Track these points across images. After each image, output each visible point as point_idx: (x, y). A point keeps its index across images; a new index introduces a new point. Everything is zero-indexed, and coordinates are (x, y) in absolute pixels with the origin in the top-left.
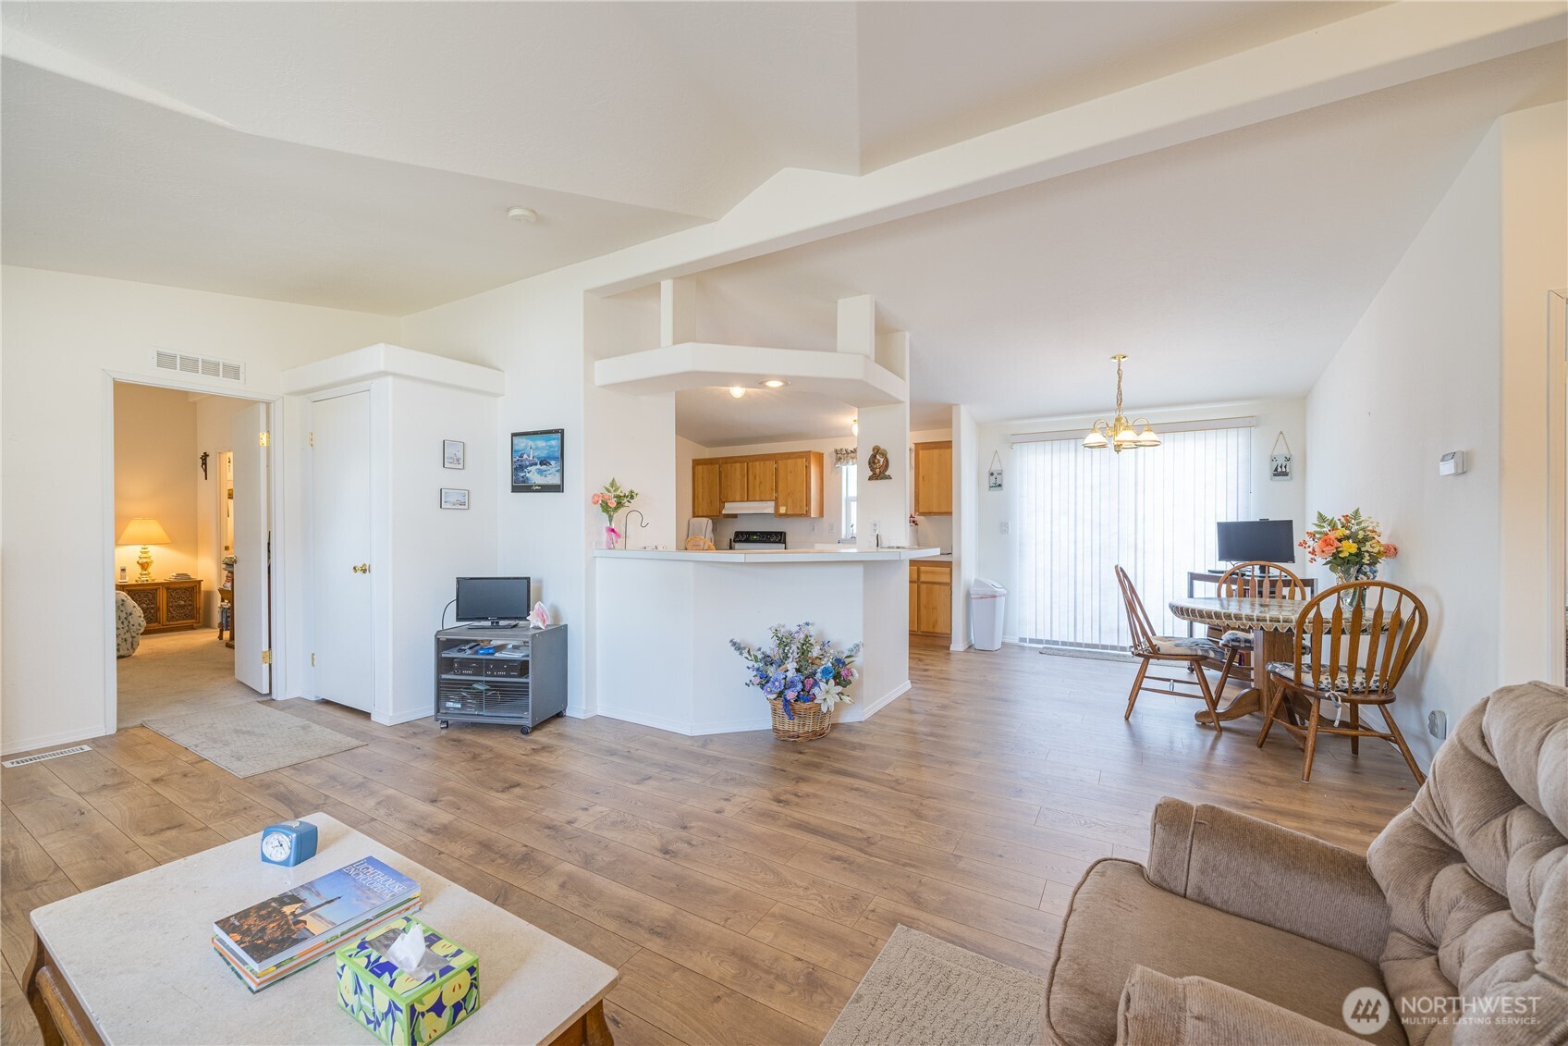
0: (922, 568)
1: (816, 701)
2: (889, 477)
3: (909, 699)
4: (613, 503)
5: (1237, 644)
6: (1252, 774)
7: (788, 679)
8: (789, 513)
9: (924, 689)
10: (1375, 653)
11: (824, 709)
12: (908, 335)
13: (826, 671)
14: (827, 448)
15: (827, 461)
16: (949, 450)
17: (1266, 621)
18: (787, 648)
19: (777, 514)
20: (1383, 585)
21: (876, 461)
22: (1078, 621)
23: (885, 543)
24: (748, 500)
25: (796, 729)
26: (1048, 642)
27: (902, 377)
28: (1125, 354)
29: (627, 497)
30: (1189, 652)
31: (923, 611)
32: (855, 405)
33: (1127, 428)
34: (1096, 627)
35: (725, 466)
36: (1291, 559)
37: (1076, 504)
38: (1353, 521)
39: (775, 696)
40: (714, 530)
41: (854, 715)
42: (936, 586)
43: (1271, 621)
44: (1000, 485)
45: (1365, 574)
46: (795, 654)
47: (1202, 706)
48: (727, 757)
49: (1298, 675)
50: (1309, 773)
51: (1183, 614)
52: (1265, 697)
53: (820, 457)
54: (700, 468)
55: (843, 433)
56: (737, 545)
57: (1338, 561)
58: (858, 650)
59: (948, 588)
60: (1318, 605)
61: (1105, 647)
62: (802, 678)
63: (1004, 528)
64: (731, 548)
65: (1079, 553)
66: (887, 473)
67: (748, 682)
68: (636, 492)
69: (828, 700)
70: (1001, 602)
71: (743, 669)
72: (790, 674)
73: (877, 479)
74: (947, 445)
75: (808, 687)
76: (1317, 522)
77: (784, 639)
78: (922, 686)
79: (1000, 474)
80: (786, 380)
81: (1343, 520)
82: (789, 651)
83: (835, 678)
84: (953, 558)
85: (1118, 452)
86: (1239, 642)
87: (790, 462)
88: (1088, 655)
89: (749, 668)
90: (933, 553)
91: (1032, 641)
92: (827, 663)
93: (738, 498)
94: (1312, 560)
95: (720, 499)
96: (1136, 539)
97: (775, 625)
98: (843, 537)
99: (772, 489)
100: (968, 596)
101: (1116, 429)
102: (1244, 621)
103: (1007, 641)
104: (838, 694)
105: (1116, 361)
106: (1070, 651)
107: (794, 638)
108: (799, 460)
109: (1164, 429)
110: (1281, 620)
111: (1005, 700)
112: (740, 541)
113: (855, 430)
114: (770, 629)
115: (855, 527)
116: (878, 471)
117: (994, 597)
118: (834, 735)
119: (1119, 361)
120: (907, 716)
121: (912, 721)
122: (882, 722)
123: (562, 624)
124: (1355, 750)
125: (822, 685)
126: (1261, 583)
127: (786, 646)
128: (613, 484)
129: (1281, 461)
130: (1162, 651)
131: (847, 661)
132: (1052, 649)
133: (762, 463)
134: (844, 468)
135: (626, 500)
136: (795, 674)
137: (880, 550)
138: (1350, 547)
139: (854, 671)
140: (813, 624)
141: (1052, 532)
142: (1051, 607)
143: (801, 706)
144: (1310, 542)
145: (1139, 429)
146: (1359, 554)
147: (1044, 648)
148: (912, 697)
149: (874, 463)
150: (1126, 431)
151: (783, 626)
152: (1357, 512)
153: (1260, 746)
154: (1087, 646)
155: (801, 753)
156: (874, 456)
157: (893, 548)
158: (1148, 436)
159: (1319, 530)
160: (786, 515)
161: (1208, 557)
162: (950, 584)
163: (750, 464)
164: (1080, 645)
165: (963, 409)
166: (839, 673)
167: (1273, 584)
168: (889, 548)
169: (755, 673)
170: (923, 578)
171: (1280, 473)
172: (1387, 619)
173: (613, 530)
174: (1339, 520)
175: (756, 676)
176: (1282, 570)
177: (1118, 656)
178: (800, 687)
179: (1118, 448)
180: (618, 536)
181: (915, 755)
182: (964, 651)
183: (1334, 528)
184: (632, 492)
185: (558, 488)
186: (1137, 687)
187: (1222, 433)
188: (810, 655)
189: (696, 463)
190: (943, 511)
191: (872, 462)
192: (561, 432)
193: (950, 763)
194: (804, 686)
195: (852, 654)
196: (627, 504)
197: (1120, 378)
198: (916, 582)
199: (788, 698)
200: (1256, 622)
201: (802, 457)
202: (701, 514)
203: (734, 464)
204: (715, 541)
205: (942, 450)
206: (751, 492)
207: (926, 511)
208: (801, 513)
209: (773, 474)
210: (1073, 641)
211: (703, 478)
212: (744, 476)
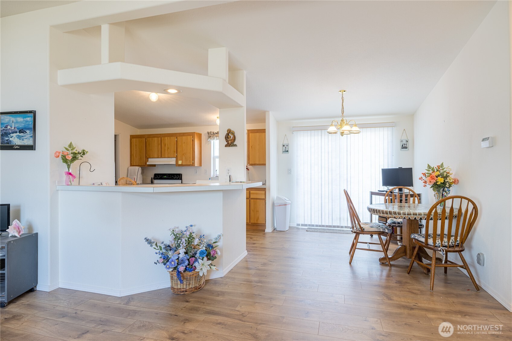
0: (251, 192)
1: (196, 270)
2: (236, 145)
3: (247, 261)
4: (70, 157)
5: (394, 225)
6: (409, 289)
7: (180, 259)
8: (183, 164)
9: (254, 255)
10: (458, 229)
11: (201, 274)
12: (245, 72)
13: (202, 253)
14: (204, 131)
15: (204, 138)
16: (263, 134)
17: (411, 215)
18: (180, 241)
19: (177, 165)
20: (453, 198)
21: (229, 137)
22: (323, 215)
23: (234, 179)
24: (161, 157)
25: (185, 287)
26: (309, 225)
27: (242, 93)
28: (345, 90)
29: (80, 153)
30: (377, 230)
31: (252, 213)
32: (219, 108)
33: (347, 124)
34: (331, 218)
35: (149, 139)
36: (411, 184)
37: (321, 160)
38: (441, 168)
39: (172, 269)
40: (143, 173)
41: (218, 273)
42: (258, 200)
43: (413, 215)
44: (287, 151)
45: (446, 192)
46: (184, 244)
47: (382, 255)
48: (142, 309)
49: (426, 240)
50: (433, 287)
51: (374, 212)
52: (408, 249)
53: (200, 136)
54: (134, 140)
55: (211, 123)
56: (156, 181)
57: (436, 186)
58: (220, 238)
59: (264, 201)
60: (436, 207)
61: (334, 227)
62: (188, 257)
63: (289, 171)
64: (152, 183)
66: (235, 143)
67: (156, 262)
68: (86, 151)
69: (203, 269)
70: (288, 207)
71: (153, 255)
72: (182, 255)
73: (229, 146)
74: (263, 131)
75: (192, 262)
76: (427, 169)
77: (178, 235)
78: (253, 253)
79: (287, 146)
80: (180, 89)
81: (437, 168)
82: (180, 242)
83: (207, 256)
84: (267, 187)
85: (342, 135)
86: (395, 223)
87: (184, 137)
88: (327, 231)
89: (156, 253)
90: (259, 184)
91: (302, 225)
92: (203, 248)
93: (156, 156)
94: (425, 186)
95: (146, 157)
96: (347, 177)
97: (172, 227)
98: (212, 176)
99: (175, 152)
100: (273, 204)
101: (341, 125)
102: (402, 215)
103: (291, 225)
104: (209, 265)
105: (341, 93)
106: (319, 229)
107: (183, 234)
108: (189, 137)
109: (363, 126)
110: (418, 214)
111: (293, 258)
112: (157, 179)
113: (218, 122)
114: (170, 230)
115: (218, 171)
116: (230, 142)
117: (286, 205)
118: (207, 287)
119: (342, 93)
120: (246, 271)
121: (249, 274)
122: (233, 276)
123: (35, 232)
124: (446, 272)
125: (200, 261)
126: (401, 196)
127: (179, 239)
128: (71, 145)
129: (404, 142)
130: (365, 230)
131: (214, 245)
132: (312, 229)
133: (169, 138)
134: (212, 141)
135: (79, 155)
136: (184, 256)
137: (231, 183)
138: (441, 180)
139: (218, 251)
140: (195, 226)
141: (311, 173)
142: (311, 209)
143: (188, 273)
144: (424, 178)
145: (352, 126)
146: (444, 183)
147: (308, 228)
148: (248, 260)
149: (228, 138)
150: (347, 126)
151: (178, 228)
152: (442, 164)
153: (409, 274)
154: (327, 226)
155: (187, 302)
156: (228, 134)
157: (238, 182)
158: (355, 129)
159: (428, 172)
160: (182, 165)
161: (378, 185)
162: (265, 199)
163: (163, 138)
164: (323, 226)
165: (271, 113)
166: (209, 253)
167: (406, 196)
168: (236, 182)
169: (160, 256)
170: (252, 196)
171: (404, 147)
172: (456, 212)
173: (70, 174)
174: (436, 168)
175: (161, 257)
176: (410, 190)
177: (340, 230)
178: (187, 262)
179: (342, 134)
180: (74, 177)
181: (252, 296)
182: (272, 232)
183: (434, 171)
184: (84, 151)
185: (31, 148)
186: (354, 247)
187: (381, 129)
188: (193, 243)
189: (132, 137)
190: (261, 163)
191: (227, 137)
192: (33, 113)
193: (271, 299)
194: (189, 262)
195: (217, 241)
196: (80, 158)
197: (343, 101)
198: (249, 198)
199: (180, 270)
200: (407, 215)
201: (190, 135)
202: (135, 164)
203: (153, 138)
204: (143, 179)
205: (261, 133)
206: (163, 153)
207: (253, 163)
208: (190, 164)
209: (175, 144)
210: (321, 224)
211: (136, 145)
212: (159, 144)
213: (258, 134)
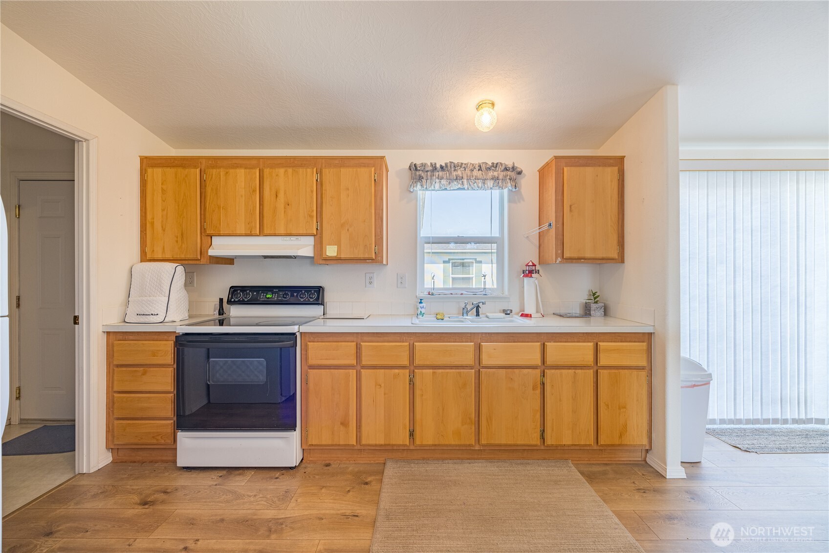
0: (602, 344)
8: (343, 256)
15: (394, 181)
19: (319, 259)
24: (262, 233)
35: (214, 171)
40: (189, 283)
42: (623, 372)
54: (156, 173)
56: (235, 310)
59: (643, 373)
61: (767, 421)
65: (740, 309)
87: (345, 171)
93: (241, 229)
95: (203, 230)
99: (311, 217)
108: (363, 171)
112: (242, 303)
133: (290, 170)
134: (420, 195)
154: (748, 421)
160: (337, 260)
163: (267, 171)
164: (739, 421)
170: (603, 360)
189: (148, 163)
190: (600, 255)
198: (593, 367)
201: (367, 165)
202: (160, 256)
203: (231, 171)
204: (191, 304)
205: (601, 168)
206: (266, 221)
207: (575, 255)
208: (366, 256)
209: (312, 192)
210: (733, 417)
211: (163, 191)
212: (254, 191)
213: (589, 170)
